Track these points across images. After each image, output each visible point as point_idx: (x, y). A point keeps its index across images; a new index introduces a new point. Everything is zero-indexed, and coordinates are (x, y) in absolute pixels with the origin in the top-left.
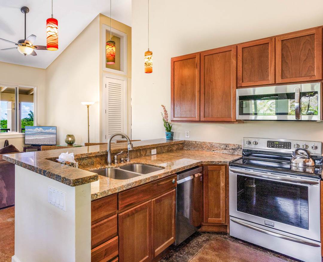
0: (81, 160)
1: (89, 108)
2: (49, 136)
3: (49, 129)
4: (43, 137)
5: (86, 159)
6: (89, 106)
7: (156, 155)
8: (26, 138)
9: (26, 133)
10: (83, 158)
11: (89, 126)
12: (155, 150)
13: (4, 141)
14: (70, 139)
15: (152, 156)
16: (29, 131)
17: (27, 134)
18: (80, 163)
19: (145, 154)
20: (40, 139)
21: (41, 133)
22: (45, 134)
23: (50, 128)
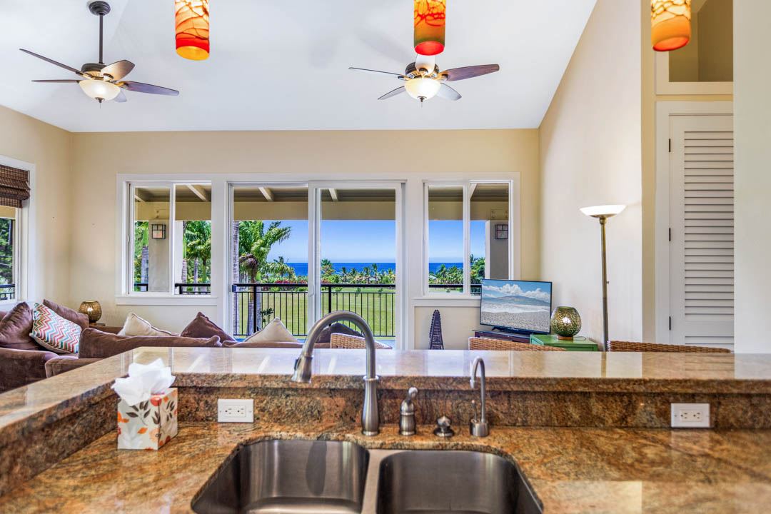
0: (266, 394)
1: (606, 226)
2: (533, 309)
3: (535, 290)
4: (520, 311)
5: (288, 396)
6: (607, 219)
7: (707, 433)
8: (485, 309)
9: (483, 296)
10: (276, 389)
11: (605, 283)
12: (705, 408)
13: (432, 311)
14: (566, 320)
15: (673, 433)
16: (491, 292)
17: (485, 299)
18: (262, 405)
19: (623, 419)
20: (514, 315)
21: (516, 300)
22: (525, 303)
23: (537, 287)
